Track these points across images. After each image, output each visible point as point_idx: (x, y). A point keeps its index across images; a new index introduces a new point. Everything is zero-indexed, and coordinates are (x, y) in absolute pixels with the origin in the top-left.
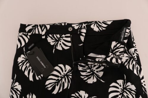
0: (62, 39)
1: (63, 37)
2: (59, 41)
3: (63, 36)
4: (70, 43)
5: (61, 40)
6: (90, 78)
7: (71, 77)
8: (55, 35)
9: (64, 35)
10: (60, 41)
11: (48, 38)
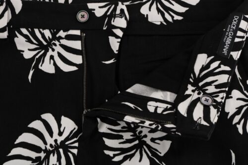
0: (57, 43)
1: (60, 38)
2: (50, 50)
3: (62, 34)
4: (80, 57)
5: (54, 47)
6: (131, 156)
7: (75, 151)
8: (36, 31)
9: (64, 31)
10: (53, 50)
11: (16, 39)
